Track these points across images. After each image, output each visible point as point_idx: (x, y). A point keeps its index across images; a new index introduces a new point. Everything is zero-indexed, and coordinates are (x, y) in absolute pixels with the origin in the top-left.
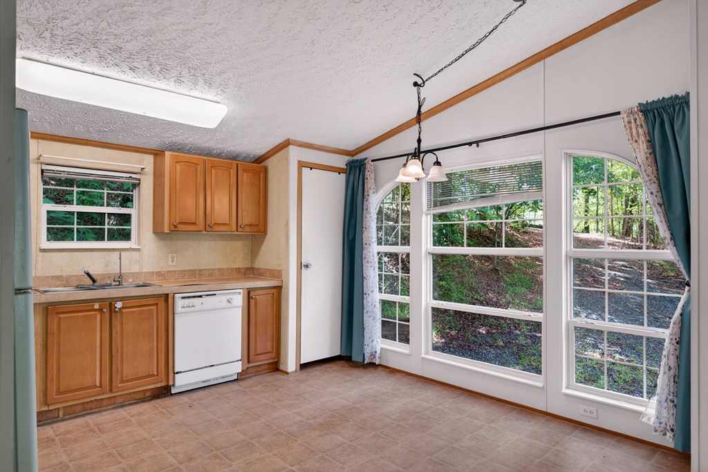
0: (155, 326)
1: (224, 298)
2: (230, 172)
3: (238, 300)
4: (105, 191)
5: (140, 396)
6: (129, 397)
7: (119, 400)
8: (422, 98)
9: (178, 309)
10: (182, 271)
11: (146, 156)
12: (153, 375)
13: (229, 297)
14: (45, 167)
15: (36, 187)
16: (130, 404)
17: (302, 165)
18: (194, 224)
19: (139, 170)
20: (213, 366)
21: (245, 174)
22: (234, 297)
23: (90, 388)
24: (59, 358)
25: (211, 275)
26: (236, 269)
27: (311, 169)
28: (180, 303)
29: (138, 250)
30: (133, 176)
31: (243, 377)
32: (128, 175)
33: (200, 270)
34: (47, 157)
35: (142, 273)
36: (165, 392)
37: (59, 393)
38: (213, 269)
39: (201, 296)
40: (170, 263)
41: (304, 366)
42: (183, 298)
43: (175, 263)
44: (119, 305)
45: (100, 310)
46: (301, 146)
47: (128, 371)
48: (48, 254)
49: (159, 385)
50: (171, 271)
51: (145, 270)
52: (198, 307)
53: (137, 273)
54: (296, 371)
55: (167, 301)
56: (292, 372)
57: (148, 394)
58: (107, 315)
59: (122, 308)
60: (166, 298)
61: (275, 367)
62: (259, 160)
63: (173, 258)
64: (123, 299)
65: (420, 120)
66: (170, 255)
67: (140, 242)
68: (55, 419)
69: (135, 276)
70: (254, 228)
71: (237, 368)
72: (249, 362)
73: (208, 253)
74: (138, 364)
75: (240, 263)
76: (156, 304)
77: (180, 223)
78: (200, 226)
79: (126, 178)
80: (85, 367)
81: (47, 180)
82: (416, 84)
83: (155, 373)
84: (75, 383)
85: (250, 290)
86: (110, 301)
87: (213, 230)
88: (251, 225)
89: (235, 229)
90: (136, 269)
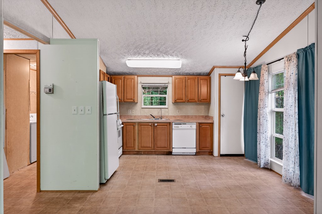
0: (167, 132)
1: (189, 126)
2: (195, 80)
3: (194, 126)
4: (159, 90)
5: (162, 153)
6: (160, 152)
7: (157, 153)
8: (247, 45)
9: (173, 128)
10: (181, 116)
11: (170, 78)
12: (166, 147)
13: (191, 125)
14: (143, 84)
15: (140, 90)
16: (160, 155)
17: (220, 75)
18: (182, 99)
19: (168, 83)
20: (185, 148)
21: (201, 81)
22: (192, 125)
23: (149, 147)
24: (141, 138)
25: (192, 118)
26: (202, 116)
27: (225, 76)
28: (174, 126)
29: (167, 108)
30: (166, 84)
31: (198, 154)
32: (164, 84)
33: (188, 116)
34: (142, 82)
35: (168, 116)
36: (170, 153)
37: (141, 147)
38: (193, 116)
39: (181, 124)
40: (178, 113)
41: (222, 156)
42: (175, 124)
44: (156, 124)
45: (151, 125)
46: (220, 68)
47: (159, 145)
48: (144, 109)
49: (168, 151)
50: (178, 116)
51: (170, 115)
52: (180, 128)
53: (167, 116)
54: (218, 156)
55: (170, 125)
56: (216, 157)
57: (165, 153)
58: (153, 127)
59: (157, 125)
60: (170, 124)
61: (211, 153)
62: (209, 74)
63: (178, 111)
64: (157, 123)
65: (245, 55)
66: (177, 110)
67: (168, 105)
68: (141, 154)
69: (167, 117)
70: (205, 101)
71: (194, 151)
72: (200, 150)
73: (191, 110)
74: (161, 143)
75: (203, 114)
76: (167, 125)
77: (177, 99)
78: (184, 100)
79: (164, 85)
80: (148, 142)
81: (144, 88)
82: (243, 40)
83: (167, 147)
84: (145, 145)
85: (200, 124)
86: (154, 123)
87: (190, 101)
88: (204, 99)
89: (197, 101)
90: (167, 114)
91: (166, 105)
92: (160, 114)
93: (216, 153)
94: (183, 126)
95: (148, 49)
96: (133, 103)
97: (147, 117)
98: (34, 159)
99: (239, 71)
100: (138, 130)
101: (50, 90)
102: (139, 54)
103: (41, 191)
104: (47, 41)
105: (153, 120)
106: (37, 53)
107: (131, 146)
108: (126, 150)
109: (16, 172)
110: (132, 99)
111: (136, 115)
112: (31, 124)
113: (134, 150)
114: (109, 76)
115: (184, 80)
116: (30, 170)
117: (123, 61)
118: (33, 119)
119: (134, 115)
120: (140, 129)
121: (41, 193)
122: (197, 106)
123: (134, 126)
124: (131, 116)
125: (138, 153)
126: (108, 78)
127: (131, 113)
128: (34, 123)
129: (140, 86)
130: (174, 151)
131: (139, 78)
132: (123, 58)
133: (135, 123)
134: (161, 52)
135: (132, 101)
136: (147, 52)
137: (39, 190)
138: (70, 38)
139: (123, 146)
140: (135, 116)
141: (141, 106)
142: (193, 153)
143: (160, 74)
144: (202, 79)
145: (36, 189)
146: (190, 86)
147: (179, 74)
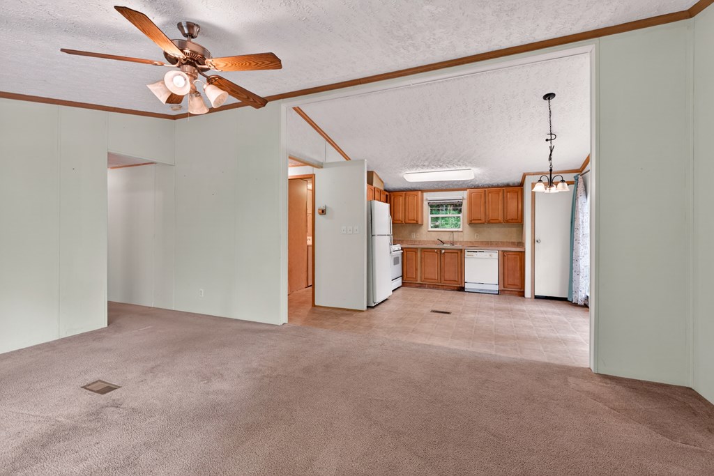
0: (457, 261)
1: (488, 254)
2: (499, 194)
3: (495, 255)
6: (448, 287)
7: (445, 287)
8: (552, 146)
9: (466, 256)
10: (481, 241)
11: (464, 192)
12: (456, 281)
13: (490, 253)
14: (430, 202)
15: (427, 209)
16: (449, 290)
18: (481, 220)
19: (462, 198)
20: (483, 284)
21: (508, 194)
22: (493, 253)
23: (434, 279)
28: (467, 253)
29: (461, 232)
30: (460, 201)
31: (502, 294)
32: (458, 201)
33: (491, 242)
34: (429, 198)
36: (462, 289)
37: (425, 279)
38: (498, 242)
39: (476, 252)
40: (476, 238)
41: (537, 297)
42: (468, 251)
44: (443, 251)
45: (437, 252)
46: (534, 175)
47: (447, 277)
48: (431, 232)
49: (458, 286)
50: (476, 241)
51: (464, 240)
52: (475, 256)
54: (531, 299)
55: (461, 252)
56: (528, 299)
57: (455, 288)
58: (439, 254)
59: (445, 252)
61: (522, 294)
62: (522, 184)
63: (477, 236)
64: (446, 249)
65: (550, 159)
66: (476, 234)
67: (463, 229)
68: (425, 288)
69: (461, 243)
70: (515, 221)
71: (496, 288)
72: (504, 287)
73: (495, 234)
74: (450, 275)
75: (514, 239)
76: (457, 253)
77: (474, 220)
78: (483, 221)
80: (432, 272)
81: (431, 206)
82: (547, 140)
84: (430, 276)
85: (504, 252)
86: (440, 250)
87: (490, 222)
88: (512, 219)
89: (502, 221)
90: (461, 240)
91: (460, 227)
92: (451, 239)
93: (528, 293)
94: (479, 254)
95: (426, 160)
96: (417, 225)
97: (434, 242)
98: (310, 284)
99: (540, 181)
100: (421, 258)
101: (323, 211)
102: (418, 166)
103: (315, 306)
104: (320, 166)
105: (441, 246)
106: (311, 177)
107: (412, 277)
108: (407, 281)
109: (295, 292)
110: (415, 220)
111: (422, 239)
112: (308, 246)
113: (416, 282)
114: (388, 194)
115: (483, 195)
116: (307, 291)
117: (401, 175)
118: (310, 242)
120: (423, 256)
121: (315, 308)
123: (416, 253)
124: (415, 241)
125: (421, 286)
126: (387, 195)
127: (414, 237)
128: (310, 246)
129: (426, 203)
130: (467, 286)
131: (425, 194)
132: (400, 172)
133: (417, 249)
134: (444, 162)
135: (415, 222)
136: (426, 164)
137: (314, 305)
138: (345, 160)
139: (402, 276)
140: (420, 241)
141: (428, 228)
142: (494, 291)
143: (451, 187)
144: (509, 192)
145: (311, 304)
146: (492, 202)
147: (478, 187)
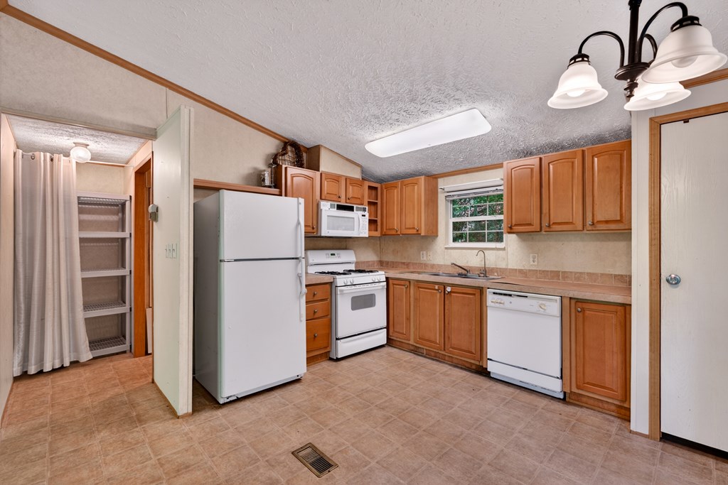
0: (474, 312)
1: (534, 302)
2: (573, 163)
3: (554, 307)
4: (488, 204)
6: (461, 362)
10: (544, 271)
12: (472, 353)
13: (541, 302)
14: (446, 194)
15: (445, 208)
16: (461, 368)
18: (530, 225)
20: (526, 369)
21: (596, 159)
22: (548, 303)
23: (434, 342)
24: (419, 317)
28: (490, 298)
29: (505, 250)
30: (499, 188)
31: (571, 401)
35: (506, 270)
37: (420, 339)
39: (510, 295)
40: (532, 263)
42: (494, 293)
43: (536, 263)
45: (438, 290)
47: (455, 342)
49: (476, 363)
50: (533, 270)
51: (510, 266)
52: (507, 305)
54: (651, 437)
55: (481, 293)
56: (638, 434)
57: (474, 367)
58: (442, 294)
59: (451, 292)
60: (481, 291)
63: (534, 258)
64: (452, 285)
66: (531, 255)
67: (508, 242)
68: (422, 354)
69: (502, 271)
70: (613, 226)
72: (577, 388)
73: (574, 255)
74: (461, 338)
76: (474, 294)
77: (516, 225)
78: (537, 227)
79: (493, 191)
80: (431, 328)
81: (453, 201)
83: (474, 351)
84: (427, 335)
85: (576, 301)
86: (444, 285)
87: (552, 230)
88: (608, 222)
89: (580, 227)
90: (502, 265)
91: (502, 241)
92: (482, 265)
100: (416, 298)
107: (401, 331)
108: (395, 337)
110: (414, 228)
111: (435, 263)
113: (407, 342)
115: (535, 167)
119: (432, 263)
120: (418, 296)
122: (598, 243)
123: (406, 288)
124: (425, 265)
125: (416, 350)
127: (425, 258)
129: (442, 197)
131: (440, 181)
133: (408, 281)
135: (414, 232)
139: (387, 327)
140: (433, 266)
141: (447, 242)
146: (555, 184)
